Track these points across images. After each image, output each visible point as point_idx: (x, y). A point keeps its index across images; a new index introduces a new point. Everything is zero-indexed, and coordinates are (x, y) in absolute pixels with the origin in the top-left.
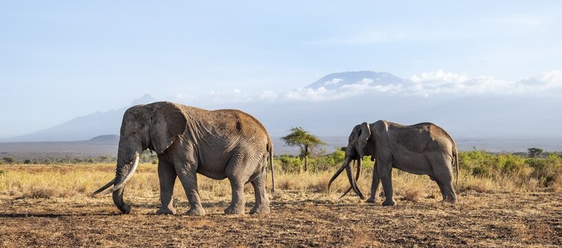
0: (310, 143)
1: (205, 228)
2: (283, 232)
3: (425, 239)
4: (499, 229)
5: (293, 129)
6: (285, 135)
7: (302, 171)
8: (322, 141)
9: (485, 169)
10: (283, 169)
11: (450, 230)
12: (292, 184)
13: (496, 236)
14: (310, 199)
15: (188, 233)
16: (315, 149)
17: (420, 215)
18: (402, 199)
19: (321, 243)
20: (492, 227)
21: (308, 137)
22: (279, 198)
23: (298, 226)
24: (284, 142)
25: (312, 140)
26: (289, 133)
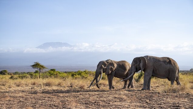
0: (42, 68)
1: (9, 100)
2: (41, 101)
3: (95, 103)
4: (118, 98)
5: (35, 63)
6: (32, 65)
7: (38, 78)
8: (46, 67)
9: (105, 77)
10: (31, 77)
11: (102, 99)
12: (36, 83)
13: (118, 101)
14: (45, 88)
15: (4, 103)
16: (43, 70)
17: (89, 94)
18: (79, 88)
19: (58, 105)
20: (115, 97)
21: (41, 66)
22: (33, 88)
23: (46, 99)
24: (31, 67)
25: (42, 67)
26: (34, 64)
